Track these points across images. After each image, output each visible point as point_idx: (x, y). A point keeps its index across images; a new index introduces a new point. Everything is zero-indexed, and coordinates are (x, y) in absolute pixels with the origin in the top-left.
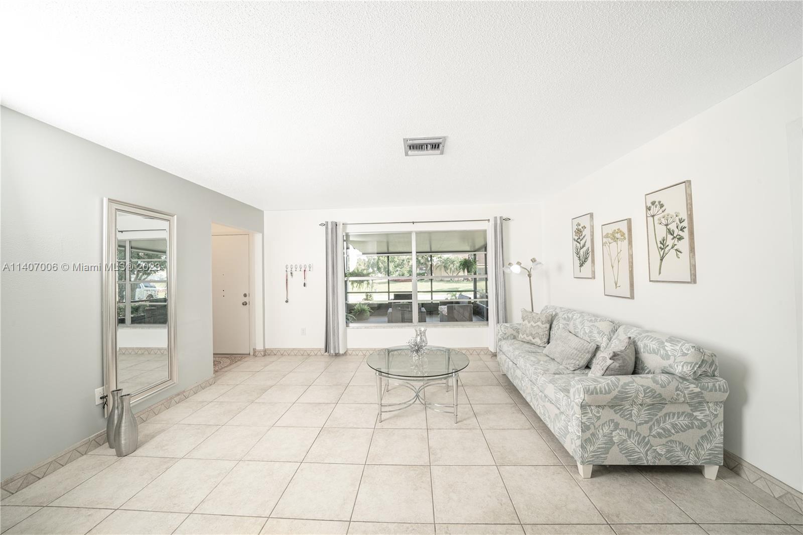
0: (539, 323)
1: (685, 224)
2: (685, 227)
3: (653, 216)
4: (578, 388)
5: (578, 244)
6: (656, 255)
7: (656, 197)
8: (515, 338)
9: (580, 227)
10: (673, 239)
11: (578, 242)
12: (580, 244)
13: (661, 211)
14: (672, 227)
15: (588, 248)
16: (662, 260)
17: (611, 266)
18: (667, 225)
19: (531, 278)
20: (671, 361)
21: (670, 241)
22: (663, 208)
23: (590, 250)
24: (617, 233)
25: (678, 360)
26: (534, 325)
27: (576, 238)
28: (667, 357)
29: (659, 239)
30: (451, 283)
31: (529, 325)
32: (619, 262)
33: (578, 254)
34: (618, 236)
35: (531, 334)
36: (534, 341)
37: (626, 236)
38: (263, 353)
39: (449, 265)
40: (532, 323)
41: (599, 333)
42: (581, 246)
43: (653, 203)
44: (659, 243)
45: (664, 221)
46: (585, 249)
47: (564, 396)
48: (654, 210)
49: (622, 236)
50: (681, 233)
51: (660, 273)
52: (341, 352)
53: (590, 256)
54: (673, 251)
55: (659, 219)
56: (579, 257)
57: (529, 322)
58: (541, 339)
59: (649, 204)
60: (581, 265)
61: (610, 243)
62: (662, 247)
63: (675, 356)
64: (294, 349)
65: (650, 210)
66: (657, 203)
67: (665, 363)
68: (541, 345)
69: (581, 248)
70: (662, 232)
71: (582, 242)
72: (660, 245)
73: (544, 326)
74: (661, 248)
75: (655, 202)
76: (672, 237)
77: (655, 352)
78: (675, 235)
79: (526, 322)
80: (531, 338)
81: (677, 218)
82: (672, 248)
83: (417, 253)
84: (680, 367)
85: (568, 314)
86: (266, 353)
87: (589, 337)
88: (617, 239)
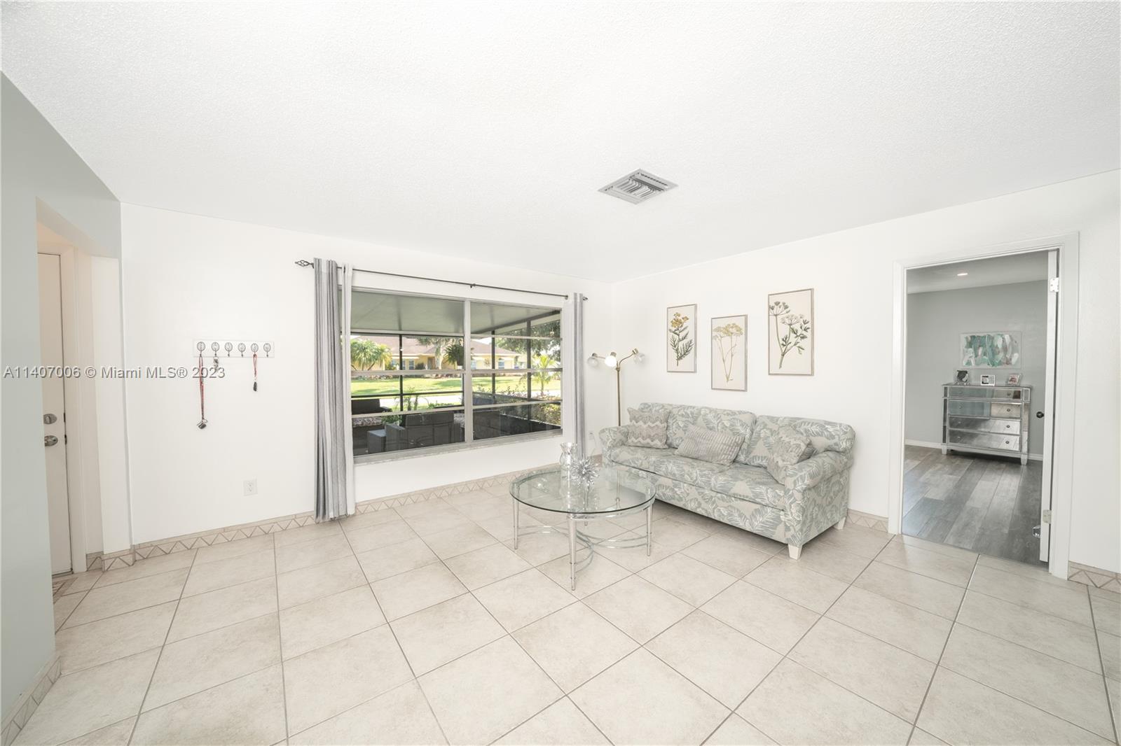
0: (658, 423)
1: (808, 325)
2: (808, 328)
3: (776, 315)
4: (801, 476)
5: (676, 336)
6: (777, 350)
7: (781, 299)
8: (623, 444)
9: (680, 318)
10: (796, 337)
11: (676, 334)
12: (678, 335)
13: (785, 311)
14: (797, 327)
15: (691, 342)
16: (783, 355)
17: (721, 359)
18: (790, 325)
19: (620, 372)
20: (836, 440)
21: (793, 339)
22: (788, 310)
23: (693, 342)
24: (732, 327)
25: (842, 437)
26: (652, 425)
27: (673, 329)
28: (832, 437)
29: (781, 337)
30: (361, 381)
31: (645, 426)
32: (732, 356)
33: (675, 346)
34: (734, 330)
35: (649, 437)
36: (652, 444)
37: (743, 331)
38: (129, 559)
39: (358, 354)
40: (650, 423)
41: (742, 425)
42: (681, 338)
43: (777, 304)
44: (781, 340)
45: (787, 321)
46: (685, 341)
47: (767, 489)
48: (777, 310)
49: (737, 331)
50: (804, 333)
51: (780, 367)
52: (351, 511)
53: (693, 349)
54: (795, 348)
55: (783, 319)
56: (677, 350)
57: (645, 423)
58: (661, 441)
59: (772, 304)
60: (679, 358)
61: (721, 337)
62: (784, 343)
63: (838, 435)
64: (225, 530)
65: (773, 309)
66: (781, 304)
67: (831, 442)
68: (661, 447)
69: (680, 340)
70: (784, 331)
71: (682, 335)
72: (782, 342)
73: (663, 425)
74: (783, 345)
75: (779, 303)
76: (795, 335)
77: (818, 434)
78: (798, 334)
79: (641, 423)
80: (648, 440)
81: (802, 320)
82: (795, 345)
83: (472, 333)
84: (844, 444)
85: (685, 411)
86: (140, 556)
87: (731, 430)
88: (732, 333)
